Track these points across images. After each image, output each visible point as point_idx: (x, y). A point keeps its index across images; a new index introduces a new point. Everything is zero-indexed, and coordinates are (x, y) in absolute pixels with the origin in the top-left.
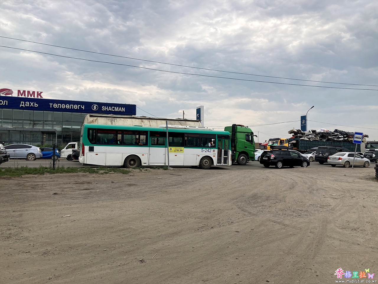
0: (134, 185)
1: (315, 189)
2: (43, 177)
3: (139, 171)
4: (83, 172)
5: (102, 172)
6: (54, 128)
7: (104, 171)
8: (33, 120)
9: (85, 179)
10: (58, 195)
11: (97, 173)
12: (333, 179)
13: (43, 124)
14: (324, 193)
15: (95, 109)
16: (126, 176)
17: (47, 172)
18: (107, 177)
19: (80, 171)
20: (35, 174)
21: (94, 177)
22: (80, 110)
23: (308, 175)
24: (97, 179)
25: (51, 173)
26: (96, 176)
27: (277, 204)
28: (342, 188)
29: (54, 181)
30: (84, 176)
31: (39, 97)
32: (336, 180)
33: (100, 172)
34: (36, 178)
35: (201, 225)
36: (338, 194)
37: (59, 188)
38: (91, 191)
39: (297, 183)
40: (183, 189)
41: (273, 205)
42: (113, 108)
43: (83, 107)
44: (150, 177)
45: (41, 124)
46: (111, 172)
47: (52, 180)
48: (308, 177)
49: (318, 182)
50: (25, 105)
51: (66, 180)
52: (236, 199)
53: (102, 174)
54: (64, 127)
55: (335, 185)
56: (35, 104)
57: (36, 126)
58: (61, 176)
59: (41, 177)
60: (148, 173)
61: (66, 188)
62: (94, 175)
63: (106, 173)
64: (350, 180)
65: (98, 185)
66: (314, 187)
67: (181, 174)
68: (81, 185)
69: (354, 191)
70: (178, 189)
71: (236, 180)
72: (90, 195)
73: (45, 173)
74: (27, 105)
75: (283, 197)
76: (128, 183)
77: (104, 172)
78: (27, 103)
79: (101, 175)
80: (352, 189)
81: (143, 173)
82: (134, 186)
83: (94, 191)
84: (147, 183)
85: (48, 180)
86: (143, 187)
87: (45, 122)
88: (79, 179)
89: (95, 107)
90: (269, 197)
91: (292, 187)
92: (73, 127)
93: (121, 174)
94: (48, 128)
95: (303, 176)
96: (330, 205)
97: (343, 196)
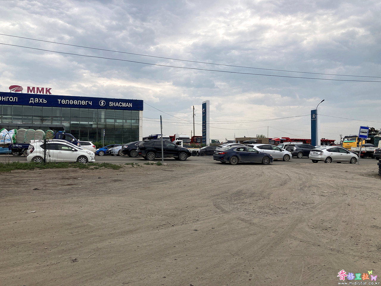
0: (120, 180)
1: (307, 186)
2: (32, 172)
3: (130, 167)
4: (73, 168)
5: (92, 167)
6: (62, 124)
7: (95, 166)
8: (42, 116)
9: (73, 174)
10: (38, 190)
11: (87, 168)
12: (332, 175)
13: (52, 120)
14: (315, 190)
15: (102, 104)
16: (116, 172)
17: (37, 167)
18: (97, 172)
19: (70, 167)
20: (25, 169)
21: (83, 172)
22: (87, 106)
23: (307, 171)
24: (86, 174)
25: (41, 168)
26: (86, 171)
27: (259, 201)
28: (337, 185)
29: (41, 177)
30: (73, 171)
31: (48, 94)
32: (334, 177)
33: (90, 167)
34: (24, 173)
35: (164, 223)
36: (331, 191)
37: (42, 184)
38: (73, 186)
39: (291, 179)
40: (168, 185)
41: (254, 202)
42: (120, 103)
43: (90, 102)
44: (140, 172)
45: (49, 120)
46: (101, 168)
47: (40, 175)
48: (306, 173)
49: (314, 178)
50: (34, 101)
51: (54, 175)
52: (218, 195)
53: (92, 169)
54: (72, 122)
55: (331, 182)
56: (44, 101)
57: (44, 122)
58: (50, 171)
59: (30, 173)
60: (139, 169)
61: (49, 183)
62: (84, 170)
63: (97, 168)
64: (350, 176)
65: (83, 181)
66: (307, 184)
67: (174, 169)
68: (67, 181)
69: (349, 188)
70: (163, 185)
71: (227, 176)
72: (71, 191)
73: (34, 168)
74: (36, 101)
75: (268, 194)
76: (114, 179)
77: (94, 168)
78: (37, 99)
79: (91, 171)
80: (348, 186)
81: (134, 169)
82: (120, 182)
83: (76, 186)
84: (134, 179)
85: (35, 175)
86: (128, 183)
87: (53, 118)
88: (68, 174)
89: (102, 103)
90: (253, 194)
91: (284, 184)
92: (81, 123)
93: (111, 170)
94: (56, 124)
95: (302, 172)
96: (313, 203)
97: (335, 193)
